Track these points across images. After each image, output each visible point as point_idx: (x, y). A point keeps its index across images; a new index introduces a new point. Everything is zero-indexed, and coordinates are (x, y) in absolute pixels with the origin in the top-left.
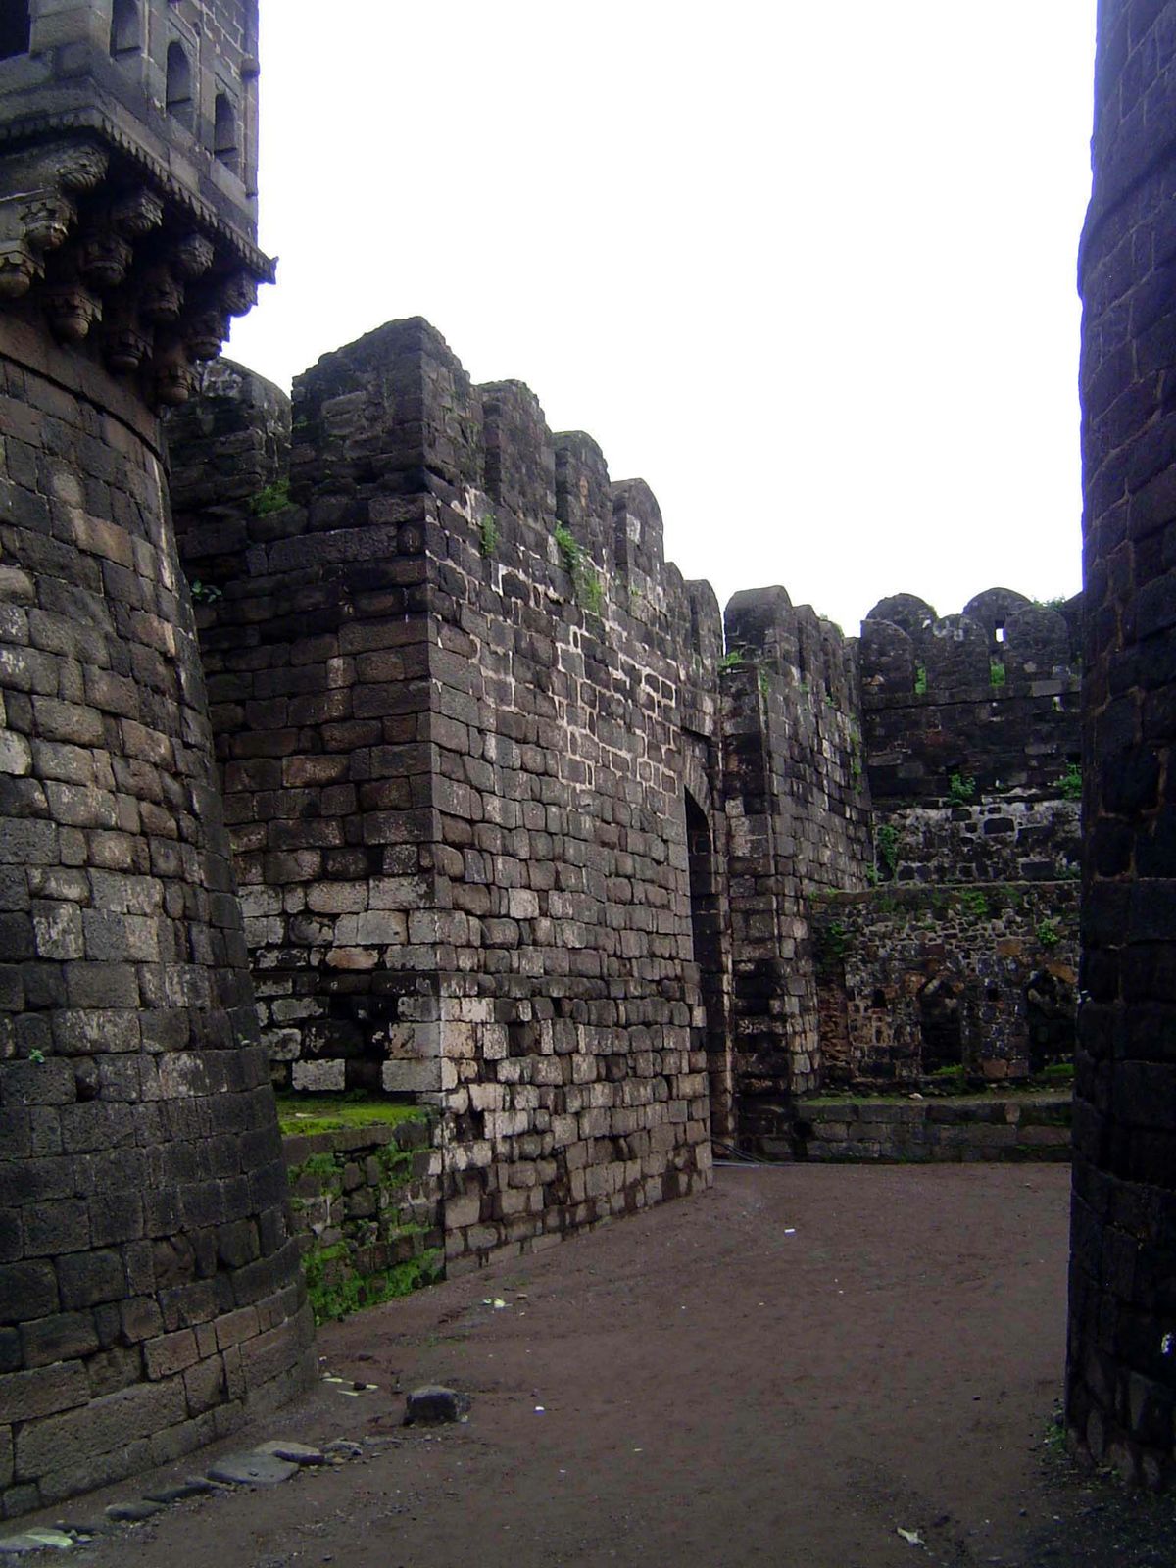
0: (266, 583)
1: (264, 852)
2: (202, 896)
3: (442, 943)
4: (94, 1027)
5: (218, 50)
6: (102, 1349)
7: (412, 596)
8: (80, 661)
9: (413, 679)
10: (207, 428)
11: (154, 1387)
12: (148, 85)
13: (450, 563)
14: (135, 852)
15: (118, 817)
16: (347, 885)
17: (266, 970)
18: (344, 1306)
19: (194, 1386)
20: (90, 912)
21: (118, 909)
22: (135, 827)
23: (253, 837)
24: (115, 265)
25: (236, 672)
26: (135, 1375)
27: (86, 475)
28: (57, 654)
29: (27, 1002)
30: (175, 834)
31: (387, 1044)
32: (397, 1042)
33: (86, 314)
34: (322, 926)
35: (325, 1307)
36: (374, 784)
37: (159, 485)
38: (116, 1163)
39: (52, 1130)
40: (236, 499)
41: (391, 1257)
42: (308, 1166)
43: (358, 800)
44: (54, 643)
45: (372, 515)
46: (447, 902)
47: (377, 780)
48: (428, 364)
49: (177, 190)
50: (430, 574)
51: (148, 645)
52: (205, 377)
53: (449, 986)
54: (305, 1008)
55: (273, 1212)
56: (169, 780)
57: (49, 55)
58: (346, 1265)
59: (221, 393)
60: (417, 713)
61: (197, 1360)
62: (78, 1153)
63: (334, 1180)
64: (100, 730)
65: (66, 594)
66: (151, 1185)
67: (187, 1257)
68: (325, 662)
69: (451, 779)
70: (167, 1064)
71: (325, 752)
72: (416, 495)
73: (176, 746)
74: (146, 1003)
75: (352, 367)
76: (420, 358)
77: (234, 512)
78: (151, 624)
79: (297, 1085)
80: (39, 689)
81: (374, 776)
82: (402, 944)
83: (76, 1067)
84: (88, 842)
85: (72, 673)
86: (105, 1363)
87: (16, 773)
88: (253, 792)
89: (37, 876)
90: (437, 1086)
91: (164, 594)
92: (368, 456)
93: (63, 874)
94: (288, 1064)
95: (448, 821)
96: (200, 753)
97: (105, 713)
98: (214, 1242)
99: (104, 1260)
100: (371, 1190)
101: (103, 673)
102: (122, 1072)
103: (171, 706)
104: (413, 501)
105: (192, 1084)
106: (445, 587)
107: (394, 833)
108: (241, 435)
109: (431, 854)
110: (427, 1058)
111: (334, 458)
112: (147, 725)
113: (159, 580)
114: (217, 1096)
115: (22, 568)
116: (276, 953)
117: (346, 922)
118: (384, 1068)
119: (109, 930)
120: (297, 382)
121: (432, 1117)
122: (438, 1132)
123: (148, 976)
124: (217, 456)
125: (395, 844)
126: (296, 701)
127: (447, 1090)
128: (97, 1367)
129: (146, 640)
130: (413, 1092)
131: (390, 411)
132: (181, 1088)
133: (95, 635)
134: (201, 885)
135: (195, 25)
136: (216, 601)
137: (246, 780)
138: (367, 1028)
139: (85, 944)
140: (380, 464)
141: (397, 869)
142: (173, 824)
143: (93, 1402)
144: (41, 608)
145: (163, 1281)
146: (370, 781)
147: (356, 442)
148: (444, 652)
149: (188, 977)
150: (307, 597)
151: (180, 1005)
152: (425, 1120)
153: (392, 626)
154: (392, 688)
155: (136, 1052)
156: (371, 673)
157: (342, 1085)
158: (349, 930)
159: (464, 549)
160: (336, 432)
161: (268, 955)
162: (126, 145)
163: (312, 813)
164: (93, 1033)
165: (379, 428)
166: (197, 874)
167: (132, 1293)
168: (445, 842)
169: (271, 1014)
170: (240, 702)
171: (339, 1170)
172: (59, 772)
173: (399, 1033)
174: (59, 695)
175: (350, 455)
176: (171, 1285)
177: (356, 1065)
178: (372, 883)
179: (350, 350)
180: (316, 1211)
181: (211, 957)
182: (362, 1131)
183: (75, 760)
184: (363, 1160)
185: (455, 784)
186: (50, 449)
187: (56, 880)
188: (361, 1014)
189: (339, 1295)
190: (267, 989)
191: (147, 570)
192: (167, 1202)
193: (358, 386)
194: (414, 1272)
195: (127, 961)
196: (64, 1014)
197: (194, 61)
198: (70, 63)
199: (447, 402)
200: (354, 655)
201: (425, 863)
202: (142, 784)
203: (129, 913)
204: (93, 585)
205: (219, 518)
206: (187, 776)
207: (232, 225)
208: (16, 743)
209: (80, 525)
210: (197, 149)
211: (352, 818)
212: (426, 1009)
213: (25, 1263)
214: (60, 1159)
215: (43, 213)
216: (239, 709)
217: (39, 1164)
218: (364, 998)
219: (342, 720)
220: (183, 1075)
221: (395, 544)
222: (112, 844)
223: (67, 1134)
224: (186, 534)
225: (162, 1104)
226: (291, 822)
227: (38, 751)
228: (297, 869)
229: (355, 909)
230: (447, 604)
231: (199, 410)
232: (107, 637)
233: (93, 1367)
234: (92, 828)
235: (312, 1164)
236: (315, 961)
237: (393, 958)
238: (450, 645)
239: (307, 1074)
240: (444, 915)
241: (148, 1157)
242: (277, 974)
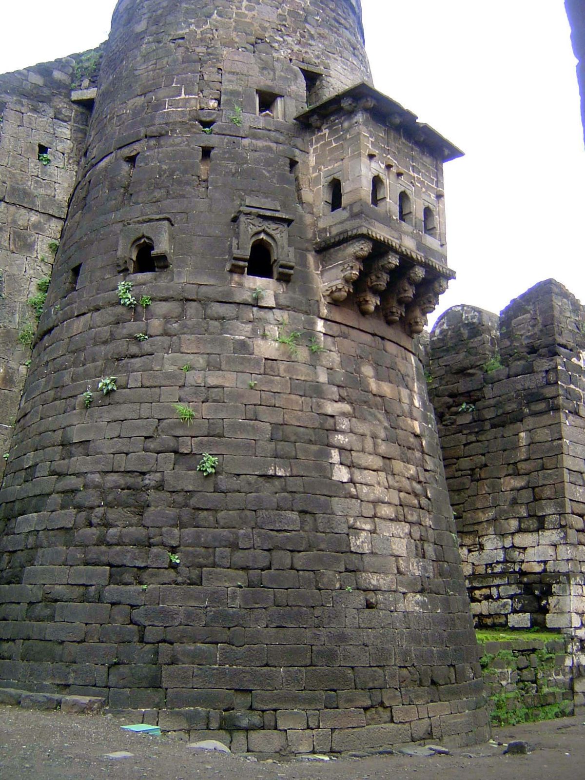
0: (492, 402)
1: (495, 520)
2: (431, 531)
3: (572, 560)
4: (374, 580)
5: (424, 190)
6: (372, 707)
7: (553, 402)
8: (373, 438)
9: (555, 440)
10: (466, 336)
11: (396, 725)
12: (390, 211)
13: (572, 386)
14: (397, 512)
15: (389, 498)
16: (530, 534)
17: (496, 573)
18: (517, 720)
19: (415, 729)
20: (375, 535)
21: (388, 534)
22: (397, 502)
23: (490, 514)
24: (382, 283)
25: (481, 441)
26: (388, 719)
27: (377, 365)
28: (362, 435)
29: (346, 569)
30: (418, 506)
31: (547, 606)
32: (552, 605)
33: (373, 302)
34: (520, 553)
35: (507, 719)
36: (540, 488)
37: (414, 365)
38: (383, 634)
39: (355, 618)
40: (478, 366)
41: (544, 702)
42: (499, 655)
43: (534, 495)
44: (361, 431)
45: (535, 368)
46: (575, 541)
47: (541, 486)
48: (556, 298)
49: (404, 250)
50: (561, 392)
51: (406, 430)
52: (464, 315)
53: (576, 579)
54: (514, 590)
55: (463, 666)
56: (415, 484)
57: (348, 207)
58: (519, 702)
59: (470, 321)
60: (557, 455)
61: (417, 718)
62: (366, 628)
63: (512, 663)
64: (381, 464)
65: (367, 412)
66: (399, 645)
67: (415, 676)
68: (518, 435)
69: (576, 485)
70: (409, 598)
71: (519, 475)
72: (553, 357)
73: (419, 471)
74: (399, 572)
75: (523, 303)
76: (552, 297)
77: (477, 372)
78: (407, 422)
79: (510, 625)
80: (354, 449)
81: (540, 485)
82: (554, 560)
83: (367, 595)
84: (375, 508)
85: (369, 444)
86: (374, 712)
87: (344, 481)
88: (489, 494)
89: (351, 520)
90: (570, 625)
91: (414, 410)
92: (531, 343)
93: (362, 520)
94: (506, 615)
95: (574, 504)
96: (433, 474)
97: (384, 457)
98: (429, 672)
99: (375, 671)
100: (532, 669)
101: (383, 442)
102: (387, 598)
103: (418, 454)
104: (552, 360)
105: (421, 607)
106: (569, 397)
107: (549, 509)
108: (479, 338)
109: (565, 518)
110: (565, 613)
111: (518, 345)
112: (404, 462)
113: (412, 403)
114: (435, 614)
115: (348, 403)
116: (500, 565)
117: (530, 551)
118: (547, 618)
119: (383, 543)
120: (502, 313)
121: (566, 639)
122: (570, 646)
123: (401, 562)
124: (470, 348)
125: (550, 515)
126: (506, 452)
127: (575, 627)
128: (370, 713)
129: (405, 428)
130: (560, 628)
131: (540, 321)
132: (415, 608)
133: (379, 427)
134: (430, 527)
135: (412, 183)
136: (473, 410)
137: (487, 489)
138: (539, 599)
139: (372, 547)
140: (537, 345)
141: (551, 526)
142: (416, 502)
143: (367, 727)
144: (355, 418)
145: (403, 684)
146: (538, 487)
147: (527, 336)
148: (570, 427)
149: (422, 564)
150: (510, 406)
151: (416, 574)
152: (563, 640)
153: (545, 417)
154: (546, 444)
155: (394, 591)
156: (537, 438)
157: (529, 625)
158: (531, 555)
159: (580, 380)
160: (518, 333)
161: (497, 566)
162: (378, 238)
163: (514, 502)
164: (374, 582)
165: (536, 330)
166: (428, 522)
167: (388, 687)
168: (573, 513)
169: (499, 593)
170: (483, 455)
171: (516, 659)
172: (363, 481)
173: (552, 600)
174: (363, 451)
175: (525, 342)
176: (407, 686)
177: (535, 616)
178: (540, 533)
179: (523, 297)
180: (503, 676)
181: (435, 557)
182: (527, 642)
183: (369, 476)
184: (529, 655)
185: (578, 487)
186: (360, 356)
187: (360, 522)
188: (537, 592)
189: (514, 714)
190: (497, 581)
191: (406, 400)
192: (406, 654)
193: (528, 312)
194: (557, 710)
195: (391, 555)
196: (362, 574)
197: (412, 197)
198: (356, 210)
199: (568, 314)
200: (530, 431)
201: (563, 523)
202: (401, 485)
203: (393, 536)
204: (379, 407)
205: (473, 375)
206: (425, 483)
207: (432, 259)
208: (344, 470)
209: (373, 385)
210: (415, 232)
211: (531, 504)
212: (564, 590)
213: (340, 668)
214: (357, 630)
215: (349, 268)
216: (483, 458)
217: (348, 631)
218: (538, 585)
219: (526, 460)
220: (417, 603)
221: (545, 380)
222: (385, 509)
223: (361, 620)
224: (459, 382)
225: (406, 613)
226: (505, 507)
227: (354, 473)
228: (509, 527)
229: (533, 545)
230: (572, 405)
231: (462, 329)
232: (385, 428)
233: (368, 713)
234: (376, 502)
235: (500, 654)
236: (517, 569)
237: (550, 567)
238: (573, 423)
239: (515, 620)
240: (572, 547)
241: (398, 634)
242: (502, 574)
